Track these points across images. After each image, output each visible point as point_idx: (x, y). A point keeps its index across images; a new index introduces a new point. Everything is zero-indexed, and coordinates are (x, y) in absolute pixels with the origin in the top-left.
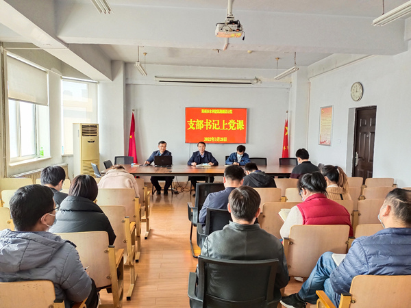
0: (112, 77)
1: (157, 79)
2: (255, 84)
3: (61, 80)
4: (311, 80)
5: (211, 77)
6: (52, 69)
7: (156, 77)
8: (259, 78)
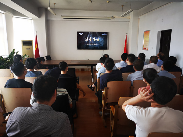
0: (39, 16)
1: (62, 17)
2: (112, 20)
3: (13, 18)
4: (140, 17)
5: (89, 16)
6: (7, 12)
7: (62, 16)
8: (114, 16)
